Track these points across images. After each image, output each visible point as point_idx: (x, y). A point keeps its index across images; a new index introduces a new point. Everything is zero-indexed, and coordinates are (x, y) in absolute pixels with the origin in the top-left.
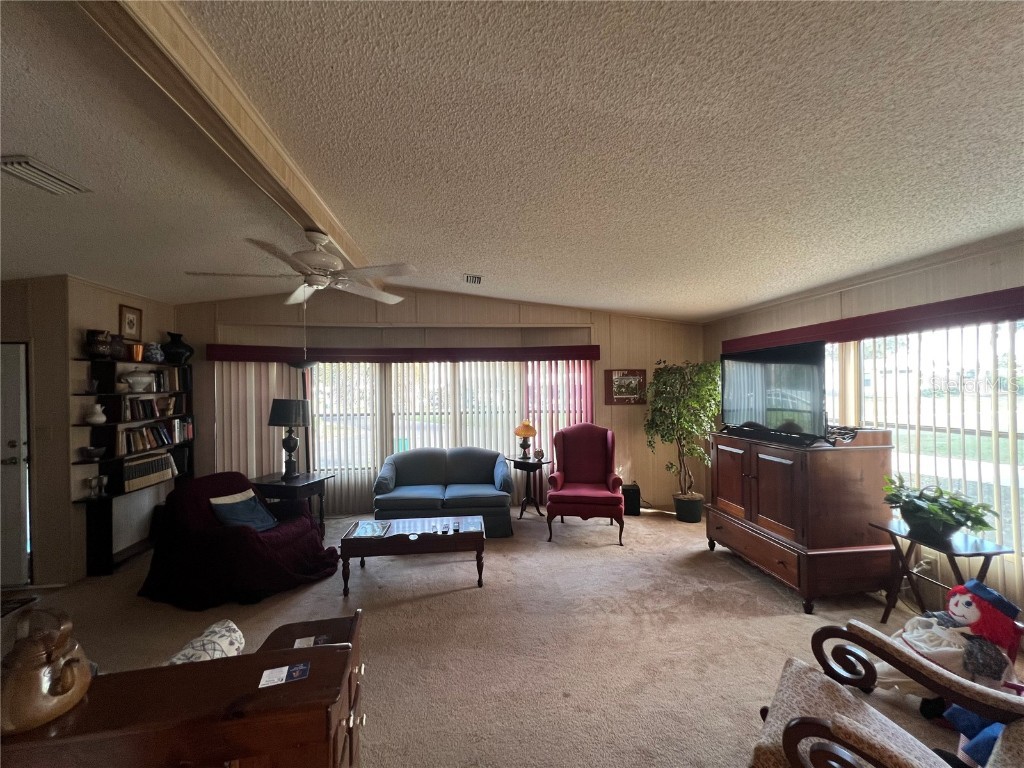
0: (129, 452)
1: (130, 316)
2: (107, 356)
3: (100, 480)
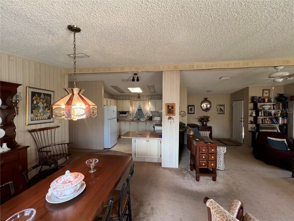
0: (262, 123)
1: (266, 92)
2: (256, 102)
3: (254, 128)
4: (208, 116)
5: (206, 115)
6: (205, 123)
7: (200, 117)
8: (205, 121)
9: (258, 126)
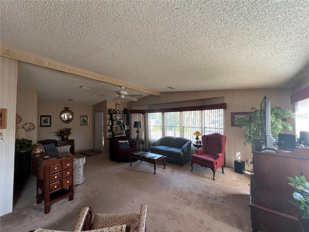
0: (116, 131)
1: (117, 106)
2: (111, 113)
3: (111, 135)
4: (70, 128)
5: (67, 128)
6: (65, 136)
7: (59, 130)
8: (65, 134)
9: (113, 133)
